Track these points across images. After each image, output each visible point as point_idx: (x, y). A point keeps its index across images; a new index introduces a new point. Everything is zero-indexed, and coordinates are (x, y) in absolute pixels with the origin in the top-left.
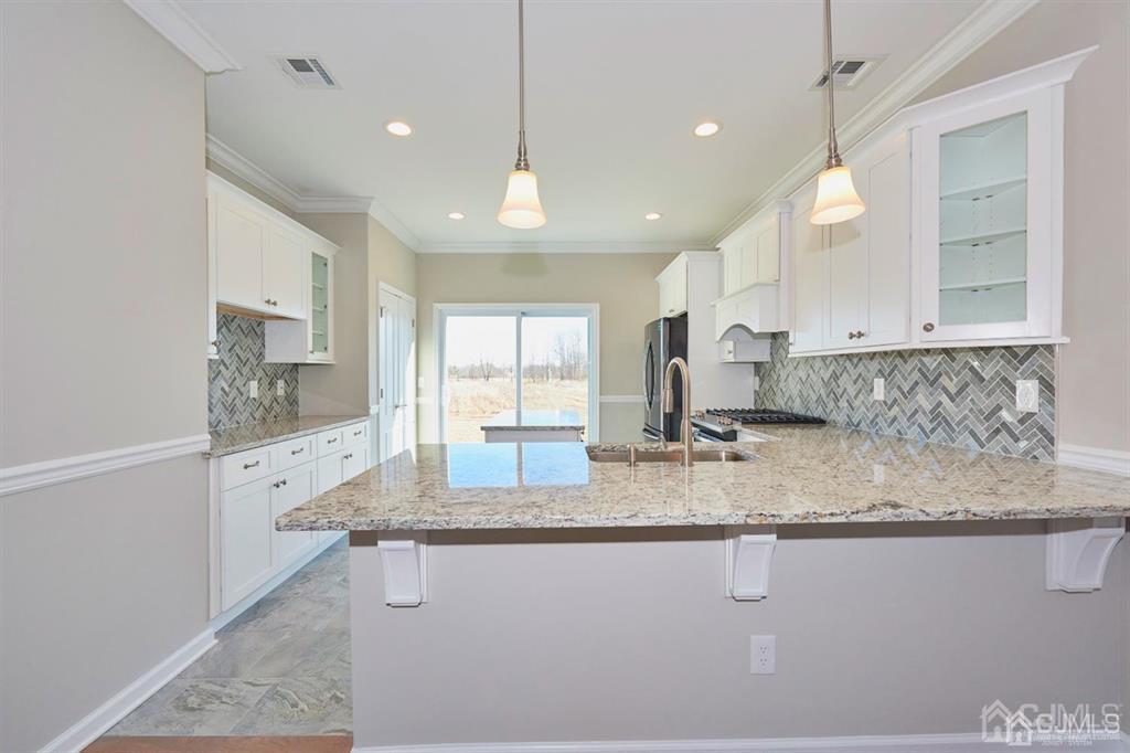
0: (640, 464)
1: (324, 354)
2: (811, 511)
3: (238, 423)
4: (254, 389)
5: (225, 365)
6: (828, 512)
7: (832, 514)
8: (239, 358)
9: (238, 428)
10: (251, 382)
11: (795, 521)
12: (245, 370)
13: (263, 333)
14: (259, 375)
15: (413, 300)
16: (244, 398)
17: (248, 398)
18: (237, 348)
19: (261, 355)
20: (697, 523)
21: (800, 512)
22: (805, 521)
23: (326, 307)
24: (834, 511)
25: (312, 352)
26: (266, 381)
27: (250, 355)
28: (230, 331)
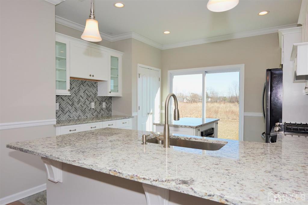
0: (148, 143)
1: (118, 93)
2: (135, 175)
3: (86, 116)
4: (93, 105)
5: (82, 97)
6: (143, 177)
7: (144, 179)
8: (87, 95)
9: (86, 119)
10: (92, 103)
11: (128, 178)
12: (90, 99)
13: (97, 86)
14: (95, 100)
15: (160, 70)
16: (89, 108)
17: (91, 108)
18: (86, 91)
19: (96, 94)
20: (93, 169)
21: (130, 174)
22: (132, 179)
23: (118, 75)
24: (145, 177)
25: (110, 92)
26: (98, 103)
27: (91, 94)
28: (84, 86)
